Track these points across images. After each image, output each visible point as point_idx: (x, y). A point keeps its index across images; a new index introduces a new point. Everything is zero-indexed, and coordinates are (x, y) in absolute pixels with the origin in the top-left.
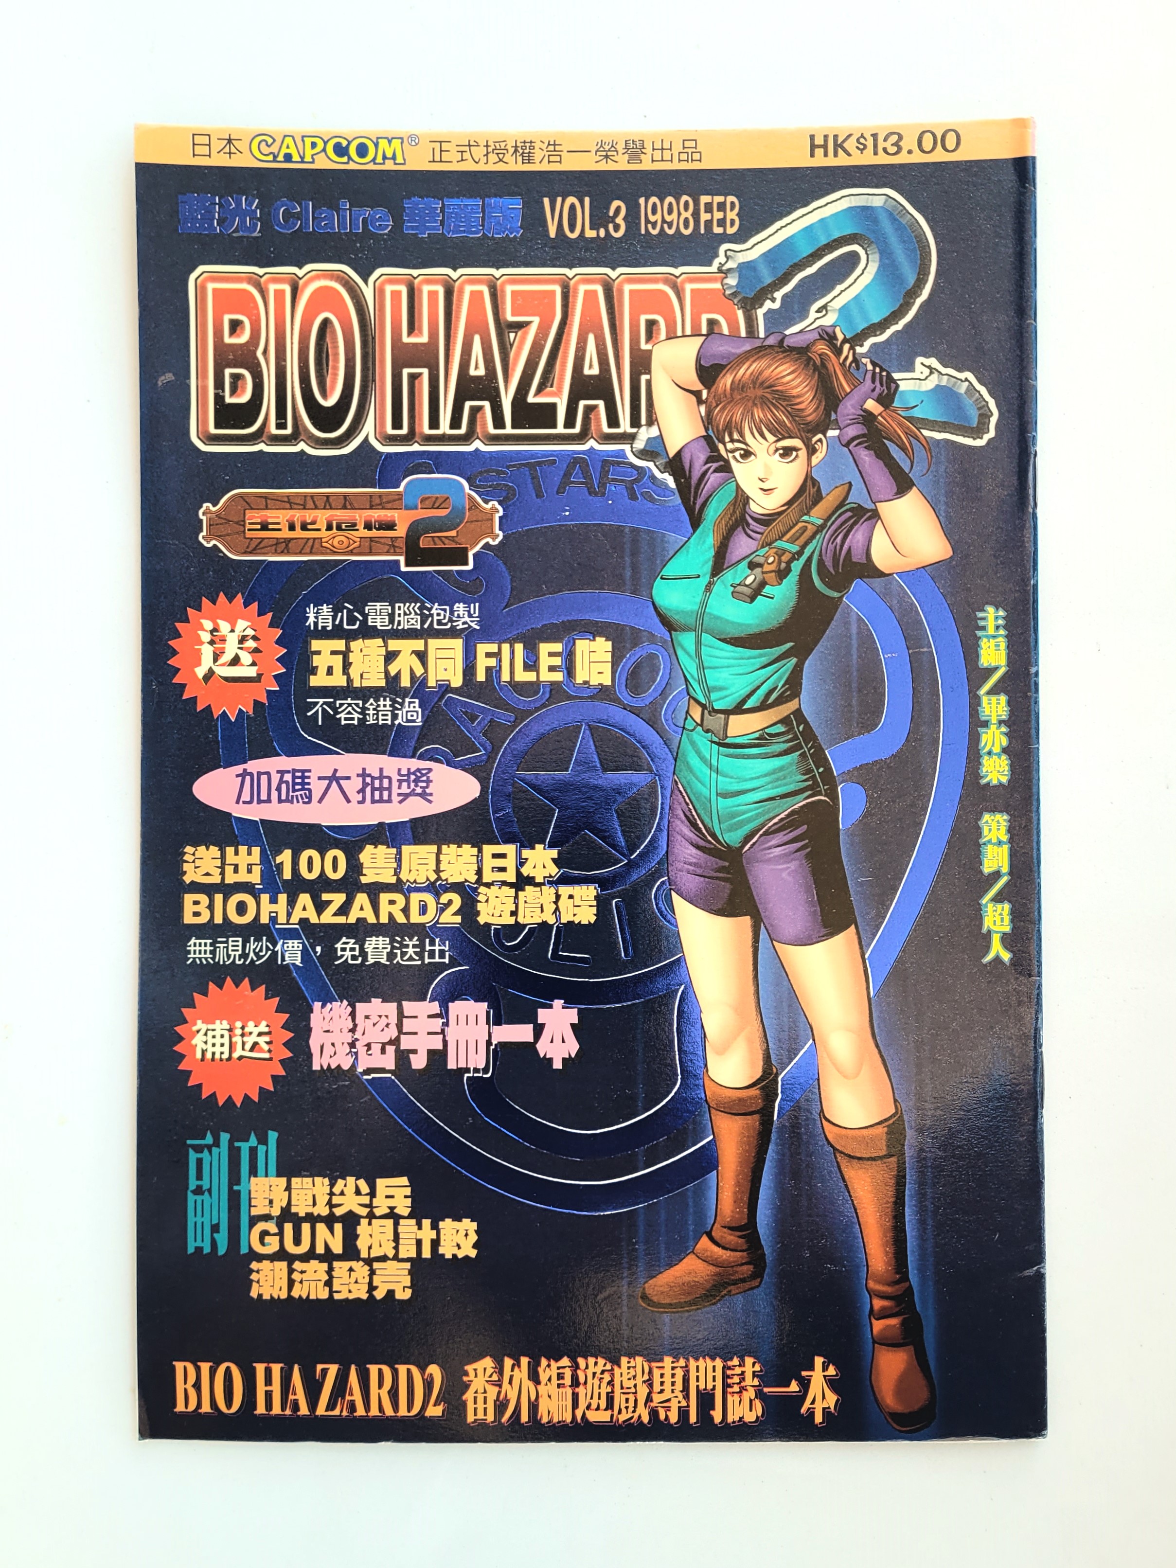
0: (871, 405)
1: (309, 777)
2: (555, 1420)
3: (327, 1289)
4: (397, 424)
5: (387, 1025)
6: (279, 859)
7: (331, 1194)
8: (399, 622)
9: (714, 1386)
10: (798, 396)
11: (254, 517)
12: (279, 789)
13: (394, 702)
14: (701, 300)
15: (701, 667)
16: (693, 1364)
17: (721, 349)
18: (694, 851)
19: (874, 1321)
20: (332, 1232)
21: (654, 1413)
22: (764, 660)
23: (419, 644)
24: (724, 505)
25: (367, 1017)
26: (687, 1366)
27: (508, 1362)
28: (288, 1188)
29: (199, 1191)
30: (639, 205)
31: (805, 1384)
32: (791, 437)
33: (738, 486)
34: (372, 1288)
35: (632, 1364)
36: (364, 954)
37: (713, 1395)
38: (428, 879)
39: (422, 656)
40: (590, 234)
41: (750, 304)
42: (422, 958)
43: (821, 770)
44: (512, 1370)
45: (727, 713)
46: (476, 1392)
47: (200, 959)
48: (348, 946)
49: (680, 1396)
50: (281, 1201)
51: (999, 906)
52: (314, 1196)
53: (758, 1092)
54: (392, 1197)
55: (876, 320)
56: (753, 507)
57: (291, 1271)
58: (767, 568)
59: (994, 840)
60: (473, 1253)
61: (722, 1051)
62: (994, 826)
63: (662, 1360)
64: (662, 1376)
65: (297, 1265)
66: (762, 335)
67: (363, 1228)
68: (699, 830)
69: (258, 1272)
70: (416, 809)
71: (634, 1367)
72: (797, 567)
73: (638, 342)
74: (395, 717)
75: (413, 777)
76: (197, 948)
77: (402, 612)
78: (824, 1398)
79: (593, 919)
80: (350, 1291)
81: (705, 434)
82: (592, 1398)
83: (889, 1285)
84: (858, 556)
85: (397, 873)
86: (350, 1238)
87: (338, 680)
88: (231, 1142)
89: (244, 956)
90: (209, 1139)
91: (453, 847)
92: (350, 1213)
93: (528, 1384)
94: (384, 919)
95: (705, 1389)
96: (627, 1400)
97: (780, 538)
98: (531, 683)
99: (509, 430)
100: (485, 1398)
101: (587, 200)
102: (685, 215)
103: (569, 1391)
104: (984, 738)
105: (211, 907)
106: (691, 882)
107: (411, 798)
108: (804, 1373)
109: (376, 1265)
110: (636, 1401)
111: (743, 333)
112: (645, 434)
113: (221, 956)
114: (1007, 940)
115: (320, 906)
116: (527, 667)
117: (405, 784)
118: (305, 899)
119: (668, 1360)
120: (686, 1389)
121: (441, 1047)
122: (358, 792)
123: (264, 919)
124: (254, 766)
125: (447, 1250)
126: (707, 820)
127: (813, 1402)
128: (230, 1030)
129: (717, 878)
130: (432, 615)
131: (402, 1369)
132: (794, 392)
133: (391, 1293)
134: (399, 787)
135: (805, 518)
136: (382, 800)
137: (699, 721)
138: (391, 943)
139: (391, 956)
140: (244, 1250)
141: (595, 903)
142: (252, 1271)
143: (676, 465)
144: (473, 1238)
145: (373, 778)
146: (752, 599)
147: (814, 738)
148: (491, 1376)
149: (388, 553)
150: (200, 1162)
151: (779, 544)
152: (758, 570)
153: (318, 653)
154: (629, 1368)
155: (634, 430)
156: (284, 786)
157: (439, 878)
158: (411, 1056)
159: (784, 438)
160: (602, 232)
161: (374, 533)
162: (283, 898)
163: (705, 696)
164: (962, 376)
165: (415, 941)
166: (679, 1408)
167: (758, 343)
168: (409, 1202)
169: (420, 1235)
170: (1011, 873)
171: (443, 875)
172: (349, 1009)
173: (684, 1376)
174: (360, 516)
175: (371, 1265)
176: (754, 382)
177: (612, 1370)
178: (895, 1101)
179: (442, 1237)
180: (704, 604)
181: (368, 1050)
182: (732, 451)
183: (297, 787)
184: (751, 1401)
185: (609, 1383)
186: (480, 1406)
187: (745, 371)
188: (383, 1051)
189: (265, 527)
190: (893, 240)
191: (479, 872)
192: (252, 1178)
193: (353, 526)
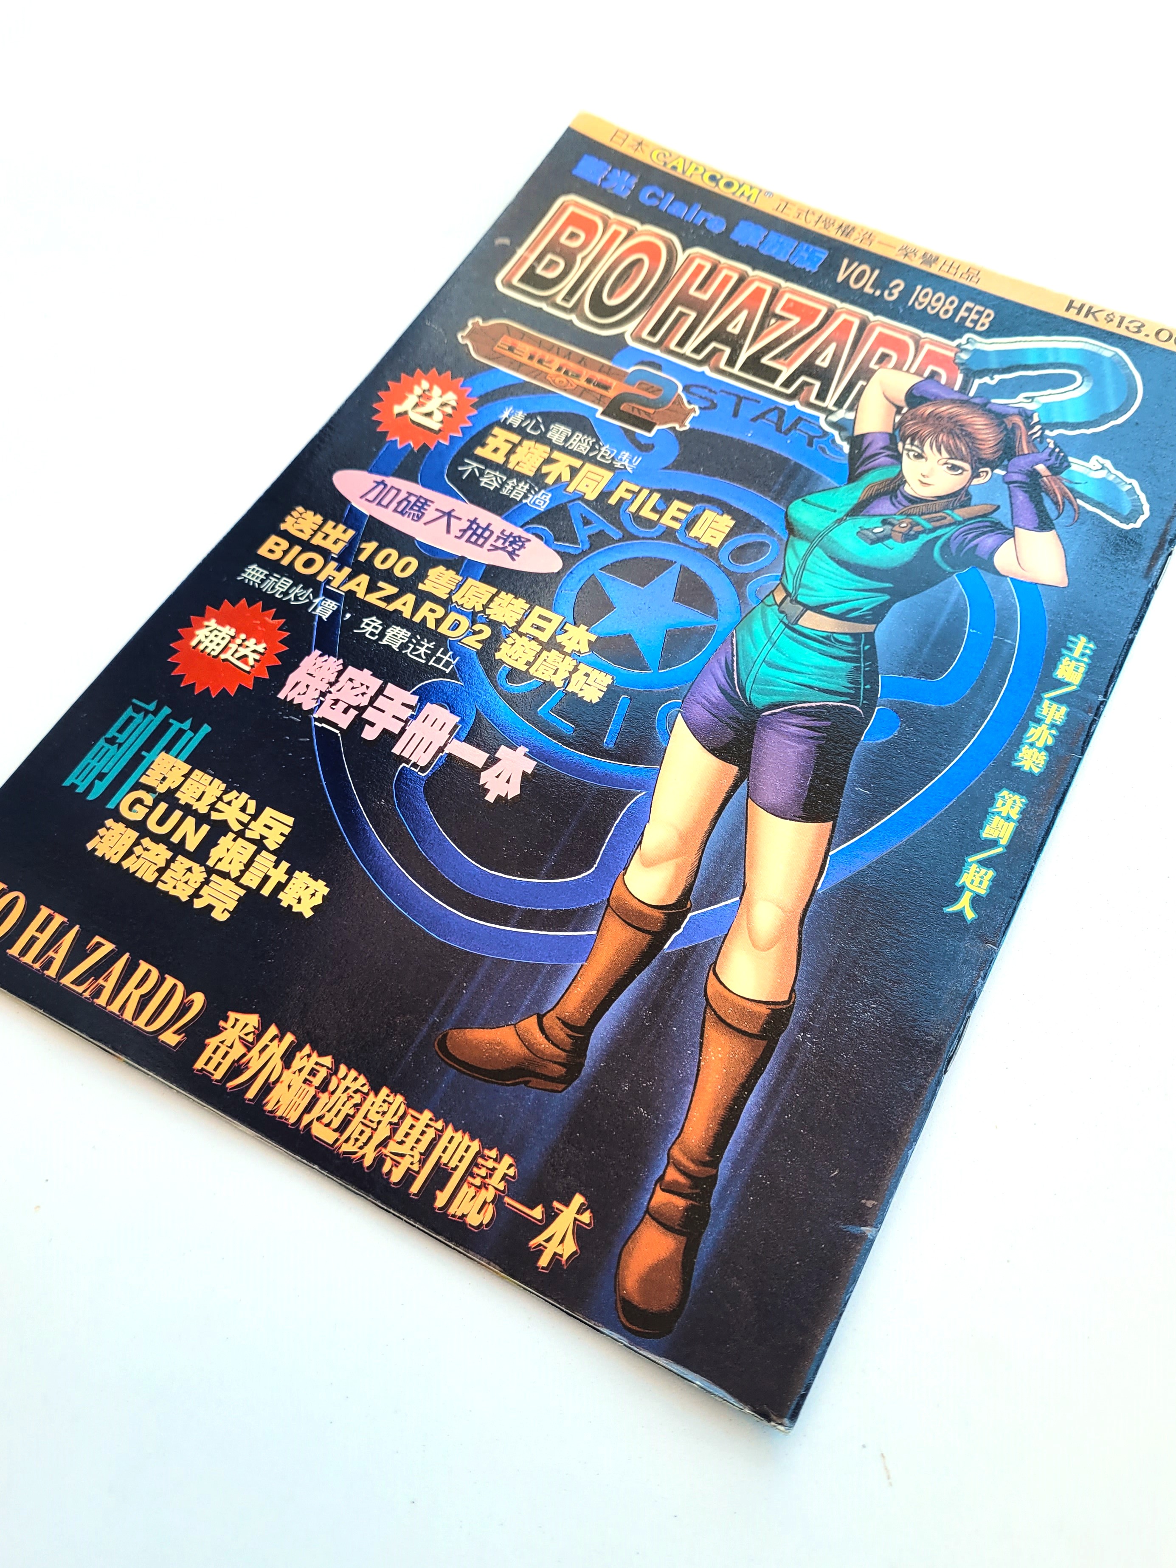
0: (1041, 468)
1: (429, 506)
2: (279, 1114)
3: (156, 874)
4: (653, 332)
5: (363, 694)
6: (363, 545)
7: (220, 799)
8: (571, 444)
9: (457, 1167)
10: (981, 440)
11: (506, 341)
12: (399, 503)
13: (531, 487)
14: (932, 357)
15: (803, 567)
16: (449, 1132)
17: (932, 389)
18: (718, 692)
19: (658, 1188)
20: (196, 831)
21: (380, 1161)
22: (861, 586)
23: (577, 463)
24: (882, 478)
25: (351, 680)
26: (442, 1131)
27: (273, 1030)
28: (187, 776)
29: (112, 741)
30: (915, 289)
31: (551, 1216)
32: (962, 460)
33: (901, 470)
34: (196, 894)
35: (390, 1099)
36: (382, 635)
37: (450, 1175)
38: (474, 608)
39: (574, 471)
40: (868, 290)
41: (970, 374)
42: (428, 660)
43: (868, 687)
44: (271, 1041)
45: (807, 607)
46: (222, 1042)
47: (249, 580)
48: (376, 625)
49: (417, 1157)
50: (173, 782)
51: (983, 871)
52: (204, 793)
53: (662, 916)
54: (270, 828)
55: (1071, 420)
56: (907, 489)
57: (137, 843)
58: (896, 528)
59: (1004, 814)
60: (308, 914)
61: (649, 864)
62: (1009, 803)
63: (421, 1112)
64: (412, 1127)
65: (146, 842)
66: (971, 394)
67: (225, 841)
68: (732, 679)
69: (108, 829)
70: (501, 560)
71: (390, 1104)
72: (924, 538)
73: (870, 360)
74: (525, 496)
75: (511, 539)
76: (253, 573)
77: (578, 439)
78: (562, 1242)
79: (595, 700)
80: (175, 887)
81: (891, 431)
82: (329, 1111)
83: (693, 1161)
84: (980, 552)
85: (451, 593)
86: (210, 842)
87: (499, 458)
88: (168, 717)
89: (286, 593)
90: (152, 707)
91: (511, 596)
92: (225, 823)
93: (277, 1063)
94: (417, 619)
95: (445, 1165)
96: (362, 1132)
97: (920, 515)
98: (650, 521)
99: (736, 371)
100: (227, 1053)
101: (877, 272)
102: (947, 306)
103: (312, 1091)
104: (1032, 731)
105: (286, 552)
106: (701, 714)
107: (500, 552)
108: (556, 1204)
109: (214, 877)
110: (370, 1138)
111: (957, 387)
112: (841, 414)
113: (266, 586)
114: (976, 901)
115: (372, 588)
116: (654, 510)
117: (501, 541)
118: (364, 579)
119: (427, 1115)
120: (426, 1155)
121: (397, 732)
122: (460, 530)
123: (321, 578)
124: (391, 481)
125: (286, 898)
126: (743, 676)
127: (548, 1240)
128: (233, 638)
129: (728, 724)
130: (600, 451)
131: (170, 981)
132: (980, 437)
133: (210, 908)
134: (496, 541)
135: (949, 512)
136: (475, 543)
137: (778, 602)
138: (410, 638)
139: (404, 646)
140: (111, 805)
141: (605, 689)
142: (103, 825)
143: (856, 442)
144: (318, 900)
145: (479, 527)
146: (873, 542)
147: (875, 661)
148: (247, 1035)
149: (593, 402)
150: (131, 719)
151: (917, 519)
152: (888, 527)
153: (495, 436)
154: (384, 1101)
155: (835, 409)
156: (405, 503)
157: (484, 612)
158: (367, 726)
159: (956, 458)
160: (878, 293)
161: (591, 387)
162: (347, 571)
163: (794, 588)
164: (1129, 480)
165: (431, 645)
166: (409, 1169)
167: (964, 398)
168: (281, 839)
169: (272, 872)
170: (1008, 847)
171: (488, 611)
172: (341, 667)
173: (434, 1139)
174: (586, 373)
175: (209, 875)
176: (950, 418)
177: (367, 1094)
178: (793, 991)
179: (290, 885)
180: (830, 529)
181: (333, 704)
182: (909, 450)
183: (415, 508)
184: (485, 1203)
185: (355, 1105)
186: (217, 1058)
187: (944, 409)
188: (345, 711)
189: (511, 349)
190: (1109, 379)
191: (520, 623)
192: (163, 753)
193: (578, 376)
